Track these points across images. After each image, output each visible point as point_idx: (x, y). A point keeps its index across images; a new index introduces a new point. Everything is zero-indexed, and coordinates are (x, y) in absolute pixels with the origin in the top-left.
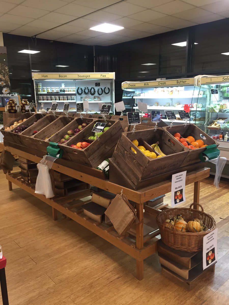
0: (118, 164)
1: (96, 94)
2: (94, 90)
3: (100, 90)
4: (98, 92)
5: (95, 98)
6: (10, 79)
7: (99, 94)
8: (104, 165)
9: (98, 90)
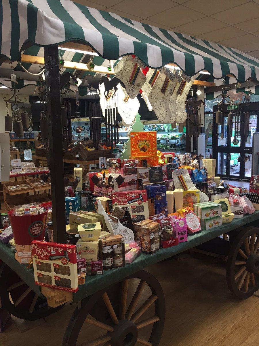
0: (81, 154)
1: (86, 130)
2: (84, 128)
3: (88, 127)
4: (87, 129)
5: (85, 133)
6: (33, 123)
7: (87, 130)
8: (77, 156)
9: (87, 128)
